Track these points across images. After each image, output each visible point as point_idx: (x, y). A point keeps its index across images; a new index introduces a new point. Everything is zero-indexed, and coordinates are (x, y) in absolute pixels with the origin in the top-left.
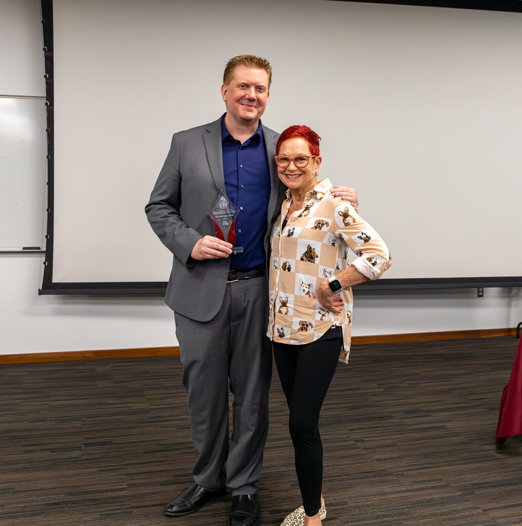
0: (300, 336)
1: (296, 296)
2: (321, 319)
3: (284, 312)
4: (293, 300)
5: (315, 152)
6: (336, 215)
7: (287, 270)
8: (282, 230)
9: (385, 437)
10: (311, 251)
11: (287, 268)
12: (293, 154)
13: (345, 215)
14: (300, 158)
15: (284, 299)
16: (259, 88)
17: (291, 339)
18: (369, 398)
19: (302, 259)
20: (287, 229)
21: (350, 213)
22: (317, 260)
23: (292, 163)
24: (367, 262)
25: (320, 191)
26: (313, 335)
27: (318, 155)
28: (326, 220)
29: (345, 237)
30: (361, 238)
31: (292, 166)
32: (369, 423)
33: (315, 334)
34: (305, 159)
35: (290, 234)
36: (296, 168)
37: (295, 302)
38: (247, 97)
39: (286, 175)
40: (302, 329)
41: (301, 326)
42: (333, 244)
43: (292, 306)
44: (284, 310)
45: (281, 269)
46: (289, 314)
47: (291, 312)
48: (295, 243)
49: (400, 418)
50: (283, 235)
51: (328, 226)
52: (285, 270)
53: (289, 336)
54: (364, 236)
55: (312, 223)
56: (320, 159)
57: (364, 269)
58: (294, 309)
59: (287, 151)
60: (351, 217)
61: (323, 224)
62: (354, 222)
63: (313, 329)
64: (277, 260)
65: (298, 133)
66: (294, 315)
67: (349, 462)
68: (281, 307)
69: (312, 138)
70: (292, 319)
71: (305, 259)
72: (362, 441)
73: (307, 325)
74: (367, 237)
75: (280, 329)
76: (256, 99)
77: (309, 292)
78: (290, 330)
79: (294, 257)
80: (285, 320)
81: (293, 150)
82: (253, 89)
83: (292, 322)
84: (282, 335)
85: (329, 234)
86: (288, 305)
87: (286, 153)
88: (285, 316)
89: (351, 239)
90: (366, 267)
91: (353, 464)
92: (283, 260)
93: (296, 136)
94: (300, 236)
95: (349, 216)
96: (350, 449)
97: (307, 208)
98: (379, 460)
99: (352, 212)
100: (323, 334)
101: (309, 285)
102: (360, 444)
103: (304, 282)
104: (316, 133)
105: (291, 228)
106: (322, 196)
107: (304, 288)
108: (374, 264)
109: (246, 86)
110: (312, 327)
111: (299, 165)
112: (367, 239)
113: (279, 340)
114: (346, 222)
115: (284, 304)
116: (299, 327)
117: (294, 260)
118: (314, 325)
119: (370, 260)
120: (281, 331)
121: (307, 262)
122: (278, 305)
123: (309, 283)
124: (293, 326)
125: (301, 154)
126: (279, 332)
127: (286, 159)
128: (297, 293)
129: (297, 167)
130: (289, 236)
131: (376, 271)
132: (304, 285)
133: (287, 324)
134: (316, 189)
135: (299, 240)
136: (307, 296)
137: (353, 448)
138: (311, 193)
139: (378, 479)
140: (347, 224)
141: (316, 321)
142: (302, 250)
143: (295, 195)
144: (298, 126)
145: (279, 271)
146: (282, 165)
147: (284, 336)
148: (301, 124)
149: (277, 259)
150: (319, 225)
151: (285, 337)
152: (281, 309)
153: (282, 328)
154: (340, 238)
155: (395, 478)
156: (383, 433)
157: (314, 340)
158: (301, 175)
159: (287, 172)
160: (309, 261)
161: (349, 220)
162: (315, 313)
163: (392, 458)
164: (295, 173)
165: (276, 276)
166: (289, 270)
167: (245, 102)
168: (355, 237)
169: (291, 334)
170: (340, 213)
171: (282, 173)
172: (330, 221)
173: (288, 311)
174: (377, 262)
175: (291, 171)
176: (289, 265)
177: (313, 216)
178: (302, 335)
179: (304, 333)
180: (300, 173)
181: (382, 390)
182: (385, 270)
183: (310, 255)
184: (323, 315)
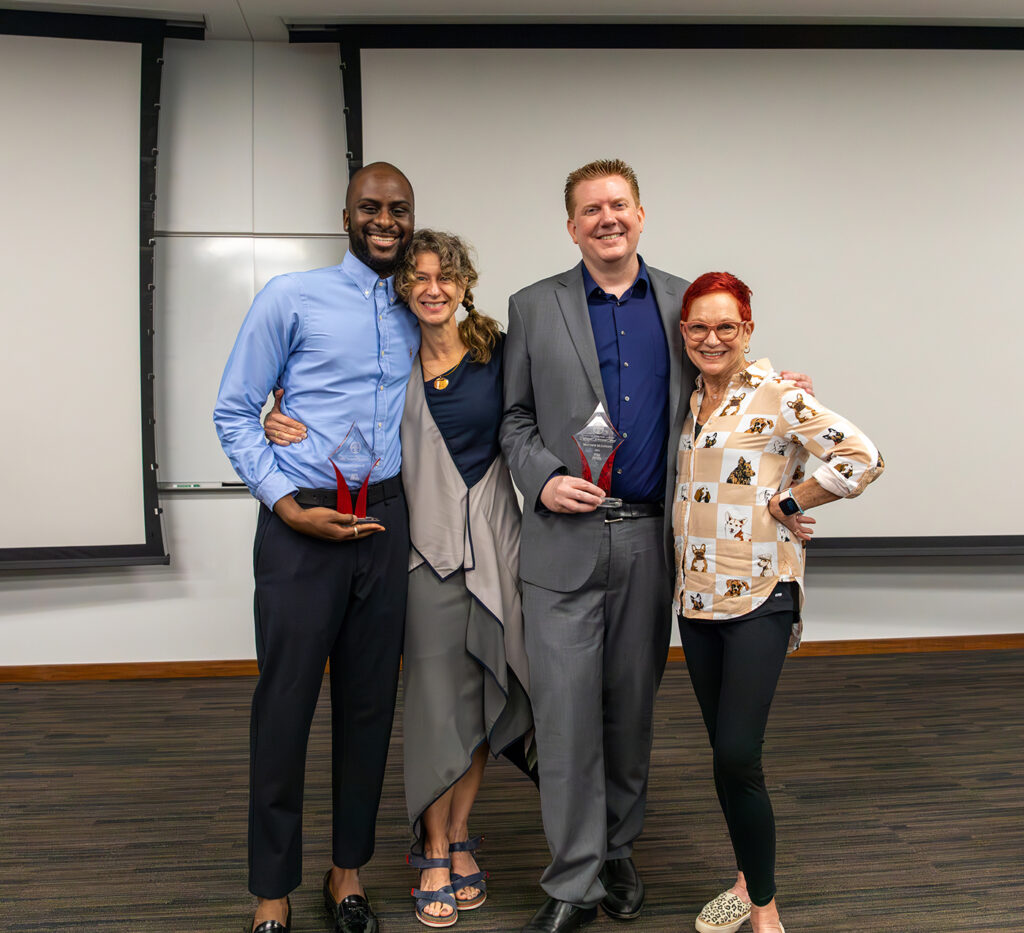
0: (729, 604)
1: (719, 541)
2: (762, 575)
3: (700, 568)
4: (715, 548)
5: (745, 314)
6: (784, 408)
7: (703, 501)
8: (696, 438)
9: (947, 823)
10: (745, 468)
11: (702, 497)
12: (715, 320)
13: (799, 407)
14: (725, 326)
15: (698, 548)
16: (616, 205)
17: (714, 611)
18: (910, 749)
19: (729, 481)
20: (702, 437)
21: (805, 402)
22: (754, 480)
23: (712, 333)
24: (836, 472)
25: (756, 374)
26: (750, 602)
27: (749, 320)
28: (767, 417)
29: (803, 439)
30: (830, 438)
31: (713, 339)
32: (916, 795)
33: (754, 600)
34: (733, 328)
35: (709, 444)
36: (719, 342)
37: (717, 550)
38: (601, 224)
39: (702, 352)
40: (731, 593)
41: (730, 588)
42: (782, 453)
43: (713, 557)
44: (700, 564)
45: (693, 499)
46: (709, 570)
47: (712, 567)
48: (719, 456)
49: (972, 789)
50: (697, 446)
51: (772, 426)
52: (699, 501)
53: (711, 607)
54: (832, 434)
55: (745, 424)
56: (752, 326)
57: (831, 483)
58: (717, 562)
59: (704, 313)
60: (809, 408)
61: (763, 425)
62: (814, 414)
63: (749, 591)
64: (687, 486)
65: (721, 284)
66: (718, 572)
67: (885, 868)
68: (695, 561)
69: (741, 292)
70: (714, 577)
71: (734, 479)
72: (904, 827)
73: (739, 586)
74: (838, 434)
75: (695, 596)
76: (616, 221)
77: (741, 532)
78: (711, 597)
79: (716, 479)
80: (701, 581)
81: (714, 312)
82: (607, 208)
83: (715, 583)
84: (698, 607)
85: (775, 438)
86: (706, 556)
87: (702, 317)
88: (702, 575)
89: (812, 442)
90: (834, 481)
91: (891, 870)
92: (697, 486)
93: (716, 290)
94: (727, 445)
95: (804, 406)
96: (882, 842)
97: (735, 402)
98: (938, 865)
99: (808, 400)
100: (766, 598)
101: (741, 522)
102: (901, 834)
103: (732, 516)
104: (746, 284)
105: (711, 434)
106: (758, 381)
107: (733, 527)
108: (847, 476)
109: (597, 208)
110: (747, 588)
111: (724, 337)
112: (839, 438)
113: (694, 614)
114: (801, 416)
115: (700, 555)
116: (726, 590)
117: (717, 484)
118: (750, 585)
119: (840, 468)
120: (697, 600)
121: (738, 485)
122: (690, 558)
123: (741, 518)
124: (717, 589)
125: (728, 319)
126: (693, 601)
127: (701, 327)
128: (720, 535)
129: (719, 339)
130: (708, 446)
131: (852, 487)
132: (732, 521)
133: (705, 587)
134: (751, 370)
135: (727, 451)
136: (738, 539)
137: (889, 841)
138: (742, 376)
139: (940, 899)
140: (803, 420)
141: (753, 578)
142: (729, 467)
143: (710, 384)
144: (718, 274)
145: (689, 503)
146: (695, 336)
147: (702, 607)
148: (722, 270)
149: (688, 484)
150: (758, 426)
151: (705, 609)
152: (695, 565)
153: (698, 595)
154: (795, 441)
155: (972, 900)
156: (944, 814)
157: (753, 609)
158: (724, 352)
159: (704, 348)
160: (741, 482)
161: (804, 413)
162: (751, 565)
163: (963, 862)
164: (716, 349)
165: (684, 512)
166: (707, 500)
167: (601, 232)
168: (818, 437)
169: (714, 603)
170: (790, 404)
171: (695, 349)
172: (774, 419)
173: (706, 565)
174: (854, 472)
175: (711, 347)
176: (708, 493)
177: (746, 413)
178: (732, 602)
179: (735, 599)
180: (724, 349)
181: (935, 736)
182: (868, 483)
183: (742, 474)
184: (765, 568)
